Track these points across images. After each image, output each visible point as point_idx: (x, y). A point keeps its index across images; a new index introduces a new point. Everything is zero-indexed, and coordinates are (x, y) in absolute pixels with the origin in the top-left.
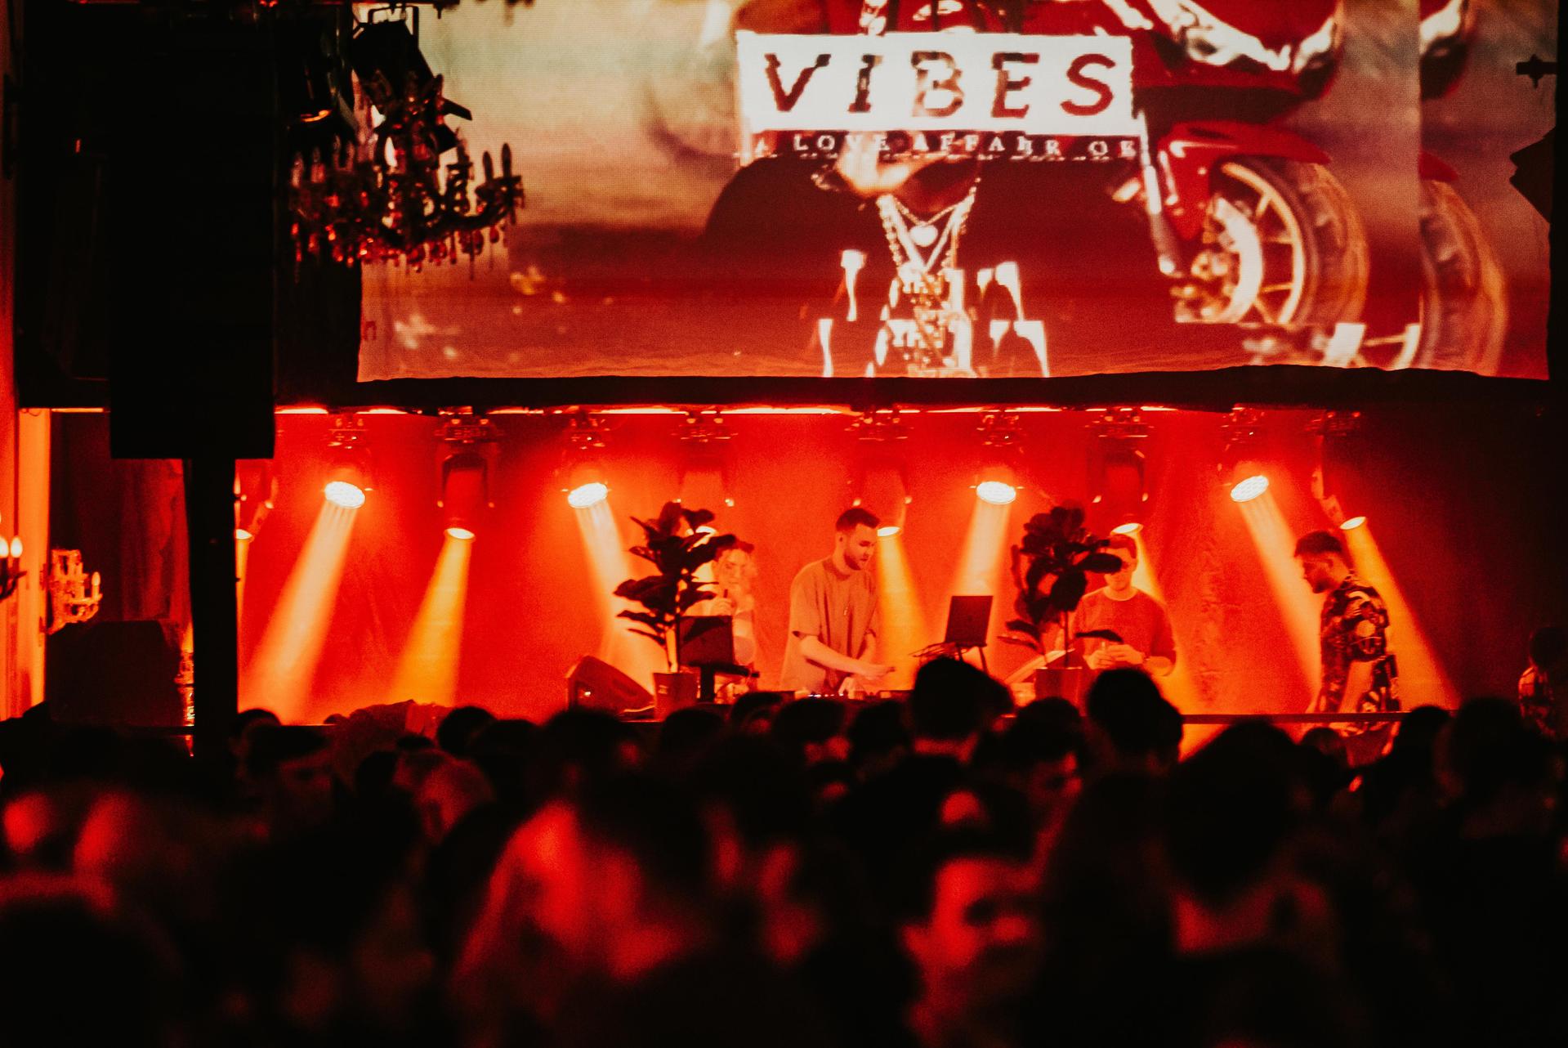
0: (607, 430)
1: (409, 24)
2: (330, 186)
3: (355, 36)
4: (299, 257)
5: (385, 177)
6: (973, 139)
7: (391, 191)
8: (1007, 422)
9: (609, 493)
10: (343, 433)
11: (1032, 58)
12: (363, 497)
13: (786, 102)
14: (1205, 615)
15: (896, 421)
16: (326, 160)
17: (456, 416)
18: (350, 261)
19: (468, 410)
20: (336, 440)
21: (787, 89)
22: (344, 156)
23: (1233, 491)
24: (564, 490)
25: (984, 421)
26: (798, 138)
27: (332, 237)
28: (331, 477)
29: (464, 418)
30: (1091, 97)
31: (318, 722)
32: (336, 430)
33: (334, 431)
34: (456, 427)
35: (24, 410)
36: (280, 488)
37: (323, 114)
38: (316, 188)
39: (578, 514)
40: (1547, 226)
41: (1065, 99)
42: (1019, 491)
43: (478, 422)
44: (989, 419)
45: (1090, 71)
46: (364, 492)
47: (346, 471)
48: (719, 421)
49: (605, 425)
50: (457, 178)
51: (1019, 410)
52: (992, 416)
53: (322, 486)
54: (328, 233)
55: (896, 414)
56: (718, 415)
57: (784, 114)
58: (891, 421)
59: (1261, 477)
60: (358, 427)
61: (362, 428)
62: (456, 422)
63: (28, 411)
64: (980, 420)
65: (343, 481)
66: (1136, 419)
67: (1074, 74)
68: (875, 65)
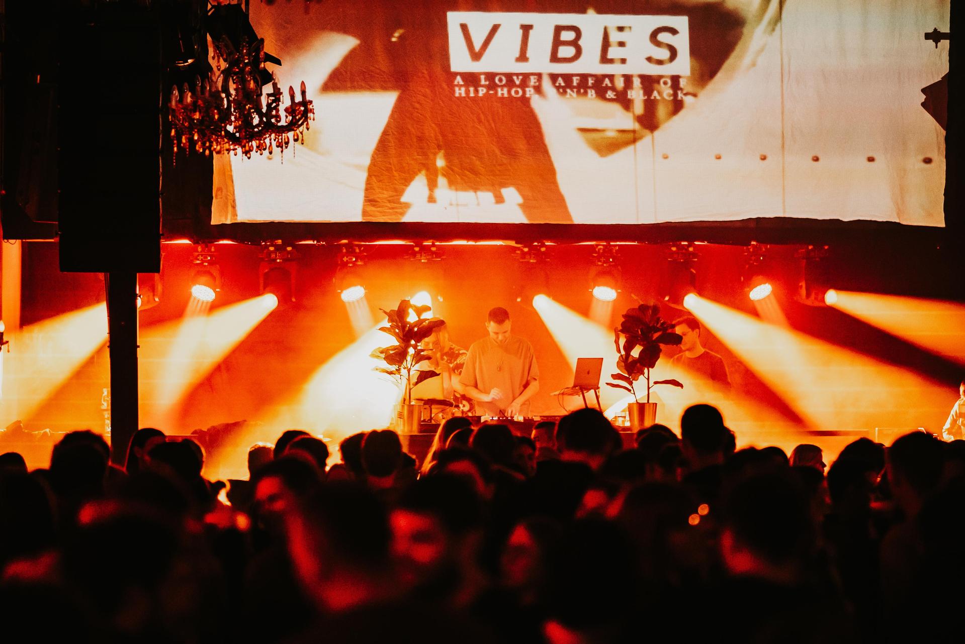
0: (365, 254)
1: (243, 6)
2: (195, 107)
3: (209, 14)
4: (175, 149)
5: (228, 101)
7: (232, 110)
8: (611, 251)
9: (366, 292)
10: (202, 255)
12: (214, 294)
15: (543, 249)
16: (193, 90)
17: (272, 245)
18: (207, 152)
19: (279, 242)
20: (198, 260)
22: (203, 88)
23: (751, 293)
24: (339, 291)
25: (597, 250)
26: (483, 77)
27: (196, 138)
28: (195, 282)
29: (276, 246)
31: (187, 433)
32: (198, 253)
33: (197, 254)
34: (272, 252)
35: (6, 241)
36: (163, 289)
37: (190, 61)
38: (186, 108)
39: (347, 305)
40: (944, 132)
42: (618, 293)
43: (285, 249)
44: (601, 249)
46: (215, 291)
47: (204, 279)
48: (433, 249)
49: (363, 251)
50: (273, 101)
51: (618, 243)
52: (602, 247)
53: (190, 288)
54: (193, 135)
55: (543, 245)
56: (433, 245)
58: (540, 250)
59: (767, 285)
60: (211, 252)
61: (214, 252)
62: (272, 249)
63: (8, 241)
64: (595, 249)
65: (202, 285)
66: (691, 249)
68: (531, 32)
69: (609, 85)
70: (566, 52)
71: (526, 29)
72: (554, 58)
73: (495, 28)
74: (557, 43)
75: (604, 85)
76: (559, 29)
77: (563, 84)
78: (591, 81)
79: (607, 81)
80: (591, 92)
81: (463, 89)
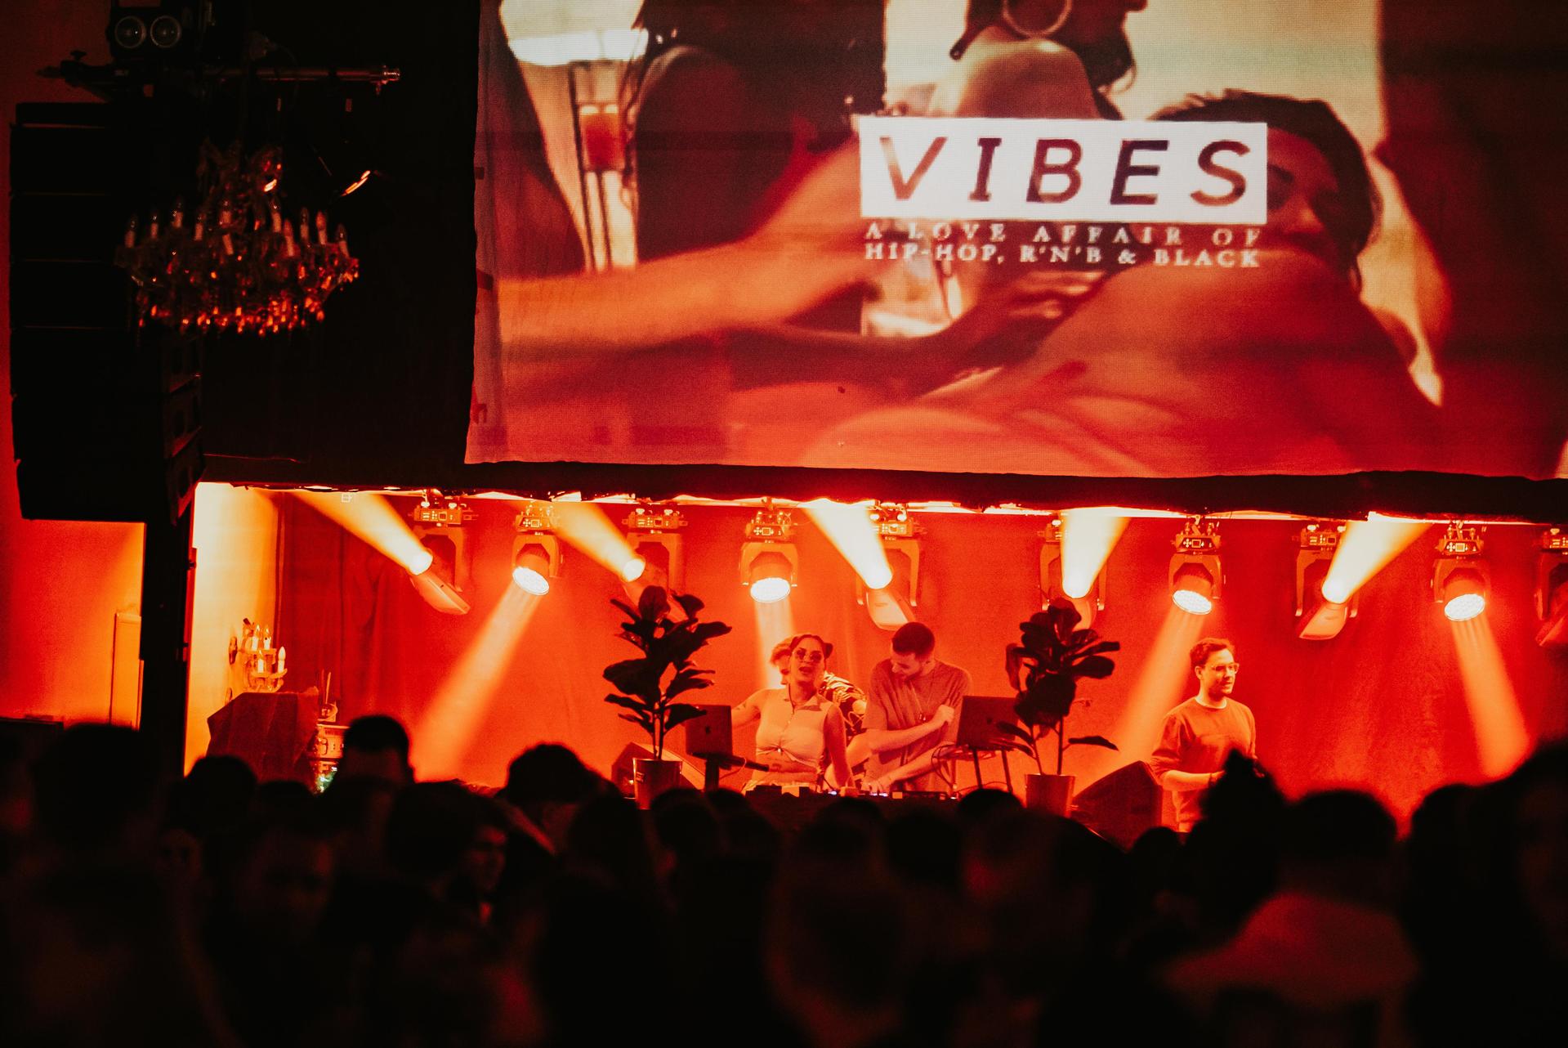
6: (1096, 231)
8: (1205, 529)
11: (1162, 145)
12: (546, 583)
13: (903, 190)
14: (1425, 741)
21: (906, 178)
26: (913, 225)
30: (1225, 187)
34: (640, 516)
41: (1194, 190)
43: (661, 512)
45: (1221, 158)
46: (547, 578)
47: (532, 558)
48: (903, 518)
56: (904, 512)
57: (904, 203)
62: (640, 511)
67: (1205, 160)
68: (997, 150)
69: (1126, 240)
70: (1054, 183)
71: (989, 145)
72: (1034, 195)
73: (938, 144)
74: (1041, 168)
75: (1116, 240)
76: (1043, 146)
77: (1046, 239)
78: (1094, 234)
79: (1122, 235)
80: (1093, 253)
81: (880, 247)
